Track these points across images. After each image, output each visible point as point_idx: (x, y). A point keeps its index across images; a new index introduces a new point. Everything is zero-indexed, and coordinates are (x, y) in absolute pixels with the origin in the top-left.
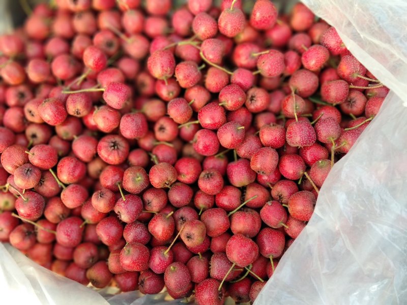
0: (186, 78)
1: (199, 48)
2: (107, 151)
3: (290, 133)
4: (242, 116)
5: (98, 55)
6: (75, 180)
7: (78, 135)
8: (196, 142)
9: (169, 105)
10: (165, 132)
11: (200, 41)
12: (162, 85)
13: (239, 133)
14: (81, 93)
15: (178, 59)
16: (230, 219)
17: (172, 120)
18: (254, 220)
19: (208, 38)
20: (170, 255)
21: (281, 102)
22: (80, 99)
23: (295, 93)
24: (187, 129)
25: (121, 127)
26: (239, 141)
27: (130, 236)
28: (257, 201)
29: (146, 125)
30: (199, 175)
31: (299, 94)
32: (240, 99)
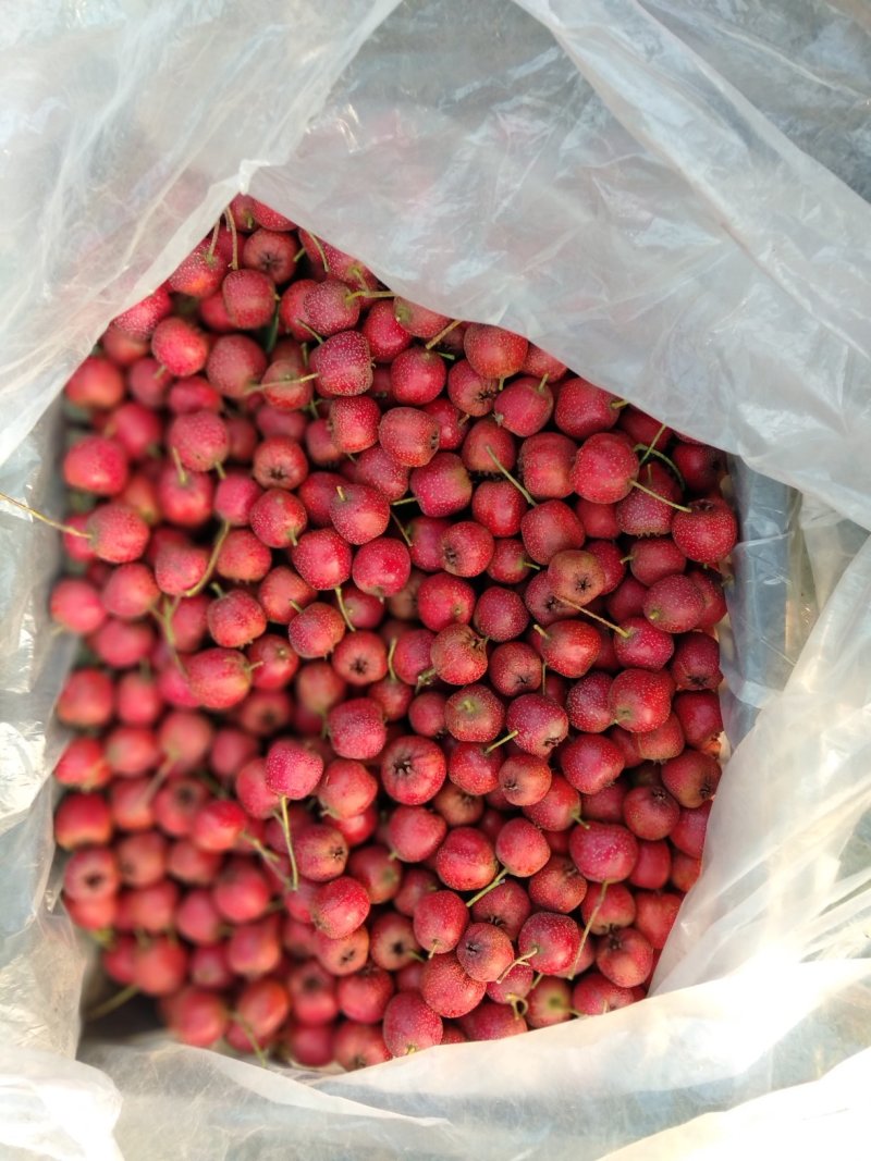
0: (244, 622)
1: (177, 601)
2: (416, 781)
3: (343, 387)
4: (316, 494)
5: (210, 820)
6: (487, 848)
7: (388, 851)
8: (381, 590)
9: (308, 656)
10: (367, 660)
11: (164, 598)
12: (265, 675)
13: (351, 496)
14: (294, 849)
15: (206, 645)
16: (541, 500)
17: (337, 646)
18: (540, 449)
19: (155, 582)
20: (630, 624)
21: (281, 413)
22: (307, 851)
23: (259, 382)
24: (354, 611)
25: (360, 755)
26: (369, 495)
27: (598, 718)
28: (499, 447)
29: (355, 703)
30: (452, 575)
31: (260, 375)
32: (280, 501)
